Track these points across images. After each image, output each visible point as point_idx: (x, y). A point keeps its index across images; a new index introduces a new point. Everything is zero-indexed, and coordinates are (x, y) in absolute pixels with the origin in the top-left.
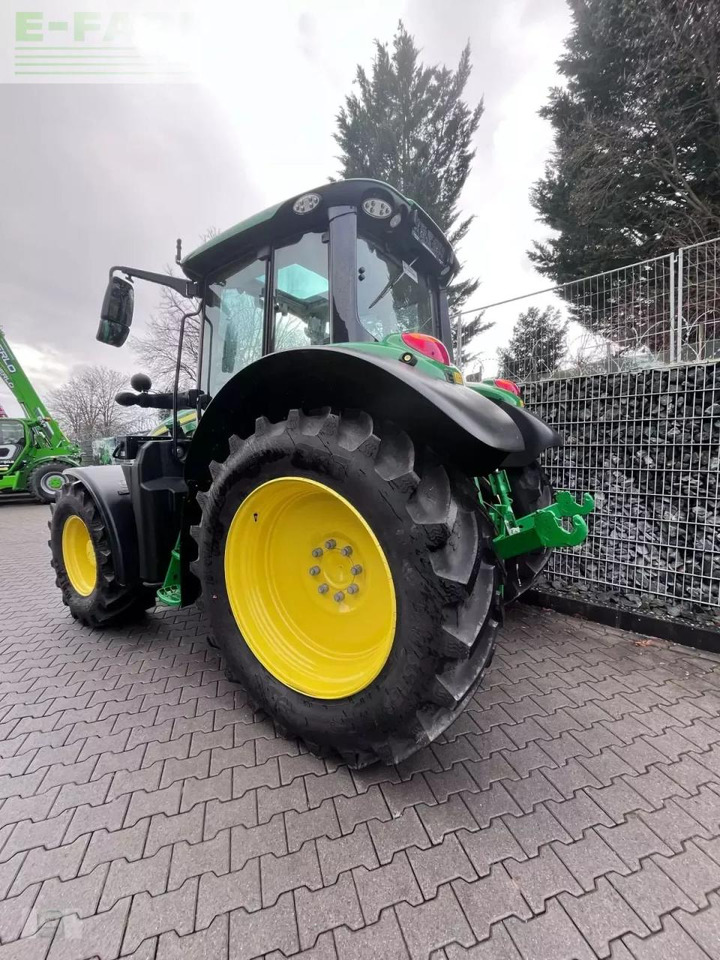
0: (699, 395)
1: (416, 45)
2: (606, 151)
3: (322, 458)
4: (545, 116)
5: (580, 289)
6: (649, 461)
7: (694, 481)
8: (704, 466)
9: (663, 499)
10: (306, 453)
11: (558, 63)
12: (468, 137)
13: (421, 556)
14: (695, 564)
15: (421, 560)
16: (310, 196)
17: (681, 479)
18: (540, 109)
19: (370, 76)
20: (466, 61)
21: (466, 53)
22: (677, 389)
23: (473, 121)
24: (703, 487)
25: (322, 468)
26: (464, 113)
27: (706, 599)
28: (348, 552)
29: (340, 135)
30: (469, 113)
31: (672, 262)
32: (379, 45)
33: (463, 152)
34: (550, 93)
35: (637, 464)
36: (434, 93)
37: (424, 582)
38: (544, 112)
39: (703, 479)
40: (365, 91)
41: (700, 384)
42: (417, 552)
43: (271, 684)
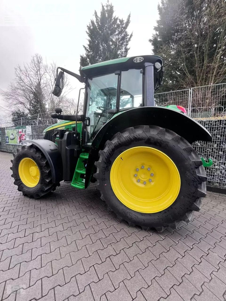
0: (213, 128)
1: (114, 9)
2: (166, 56)
3: (159, 141)
4: (150, 42)
5: (159, 96)
6: (199, 144)
7: (210, 150)
8: (213, 146)
9: (202, 154)
10: (152, 139)
11: (155, 27)
12: (128, 43)
13: (193, 170)
14: (209, 171)
15: (193, 171)
16: (140, 57)
17: (207, 149)
18: (149, 39)
19: (99, 15)
20: (129, 19)
21: (129, 16)
22: (208, 126)
23: (130, 38)
24: (212, 151)
25: (158, 144)
26: (126, 35)
27: (211, 180)
28: (149, 169)
29: (88, 32)
30: (129, 35)
31: (190, 91)
32: (102, 5)
33: (126, 47)
34: (152, 35)
35: (196, 145)
36: (118, 26)
37: (194, 177)
38: (150, 41)
39: (212, 150)
40: (97, 19)
41: (213, 125)
42: (192, 169)
43: (128, 211)
